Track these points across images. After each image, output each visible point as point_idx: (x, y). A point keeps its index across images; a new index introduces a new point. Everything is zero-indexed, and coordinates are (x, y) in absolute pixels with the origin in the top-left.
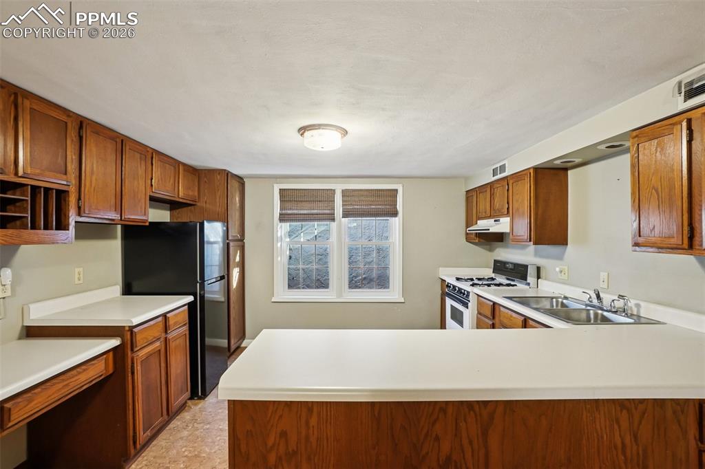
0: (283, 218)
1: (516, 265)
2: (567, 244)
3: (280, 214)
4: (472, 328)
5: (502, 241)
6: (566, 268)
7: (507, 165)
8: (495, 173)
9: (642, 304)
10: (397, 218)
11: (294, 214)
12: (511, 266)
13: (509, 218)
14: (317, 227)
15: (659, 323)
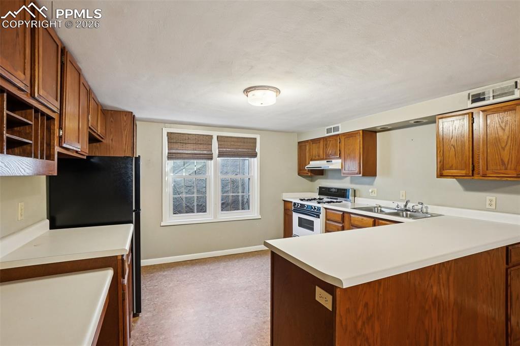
0: (171, 156)
1: (338, 190)
2: (376, 176)
3: (169, 153)
4: (323, 233)
5: (322, 174)
6: (376, 190)
7: (340, 127)
8: (329, 131)
9: (428, 206)
10: (255, 159)
11: (181, 154)
12: (334, 190)
13: (340, 160)
14: (196, 164)
15: (441, 215)
